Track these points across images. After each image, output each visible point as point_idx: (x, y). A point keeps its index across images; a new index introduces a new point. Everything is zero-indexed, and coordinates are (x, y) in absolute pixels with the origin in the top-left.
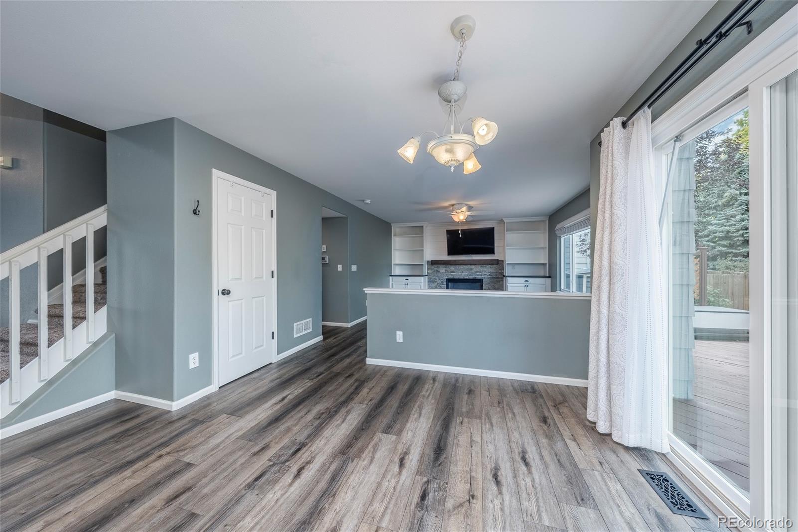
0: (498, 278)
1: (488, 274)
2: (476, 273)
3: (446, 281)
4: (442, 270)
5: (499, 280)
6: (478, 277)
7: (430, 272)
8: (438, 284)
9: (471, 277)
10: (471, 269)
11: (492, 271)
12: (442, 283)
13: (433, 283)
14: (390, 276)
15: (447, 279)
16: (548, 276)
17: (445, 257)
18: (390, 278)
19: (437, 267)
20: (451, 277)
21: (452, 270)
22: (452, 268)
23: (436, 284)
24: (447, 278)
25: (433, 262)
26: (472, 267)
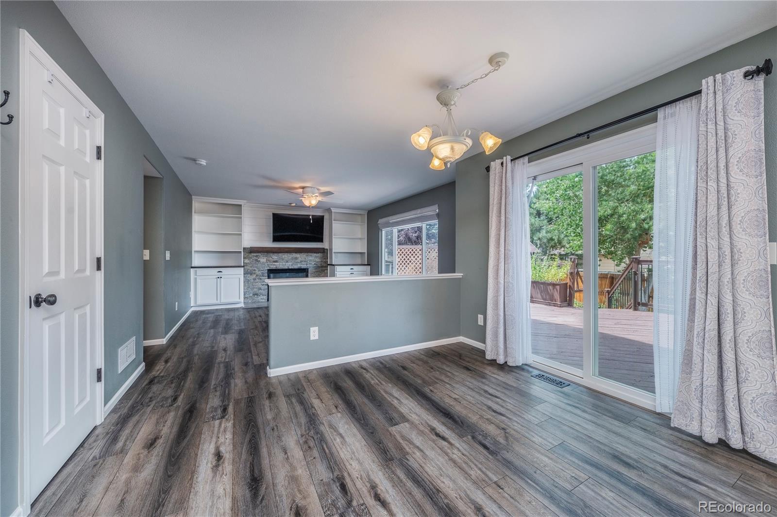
0: (322, 267)
1: (313, 264)
2: (301, 262)
3: (267, 271)
4: (263, 259)
5: (324, 269)
6: (304, 266)
7: (247, 261)
8: (257, 276)
9: (296, 267)
10: (296, 258)
11: (318, 260)
12: (263, 273)
13: (251, 274)
14: (192, 267)
15: (268, 270)
16: (366, 264)
17: (269, 244)
18: (192, 269)
19: (257, 256)
20: (273, 267)
21: (275, 260)
22: (275, 257)
23: (254, 276)
24: (268, 268)
25: (252, 251)
26: (298, 255)
